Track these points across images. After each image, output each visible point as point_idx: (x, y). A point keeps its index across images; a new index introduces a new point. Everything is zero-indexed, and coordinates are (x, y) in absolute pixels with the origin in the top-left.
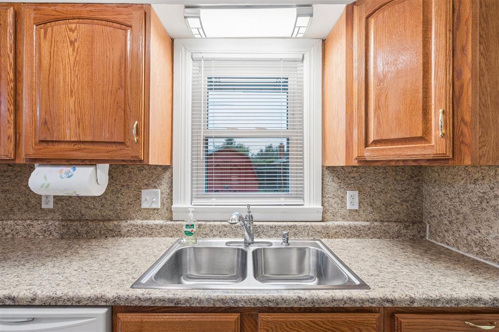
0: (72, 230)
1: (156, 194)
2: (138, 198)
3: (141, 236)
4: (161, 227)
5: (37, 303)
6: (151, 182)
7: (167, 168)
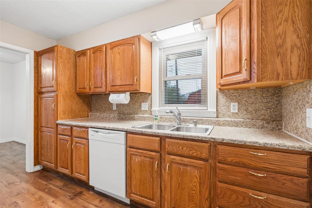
0: (121, 117)
1: (146, 104)
2: (140, 106)
3: (141, 120)
4: (148, 117)
5: (110, 129)
6: (145, 100)
7: (150, 94)
